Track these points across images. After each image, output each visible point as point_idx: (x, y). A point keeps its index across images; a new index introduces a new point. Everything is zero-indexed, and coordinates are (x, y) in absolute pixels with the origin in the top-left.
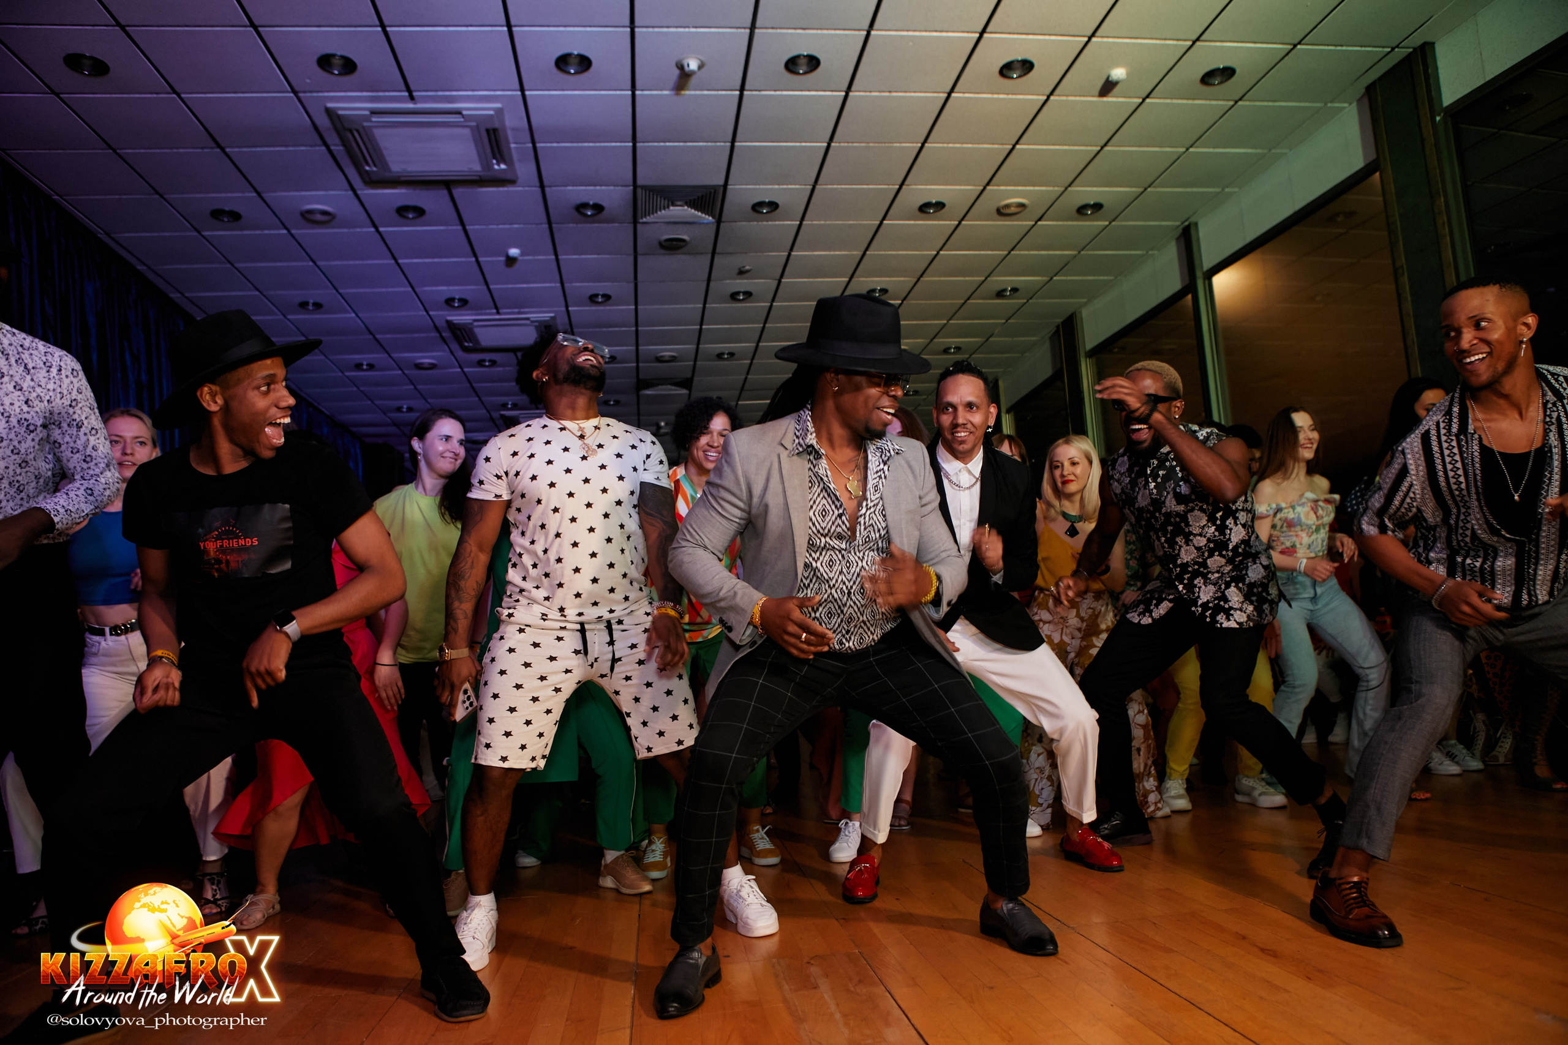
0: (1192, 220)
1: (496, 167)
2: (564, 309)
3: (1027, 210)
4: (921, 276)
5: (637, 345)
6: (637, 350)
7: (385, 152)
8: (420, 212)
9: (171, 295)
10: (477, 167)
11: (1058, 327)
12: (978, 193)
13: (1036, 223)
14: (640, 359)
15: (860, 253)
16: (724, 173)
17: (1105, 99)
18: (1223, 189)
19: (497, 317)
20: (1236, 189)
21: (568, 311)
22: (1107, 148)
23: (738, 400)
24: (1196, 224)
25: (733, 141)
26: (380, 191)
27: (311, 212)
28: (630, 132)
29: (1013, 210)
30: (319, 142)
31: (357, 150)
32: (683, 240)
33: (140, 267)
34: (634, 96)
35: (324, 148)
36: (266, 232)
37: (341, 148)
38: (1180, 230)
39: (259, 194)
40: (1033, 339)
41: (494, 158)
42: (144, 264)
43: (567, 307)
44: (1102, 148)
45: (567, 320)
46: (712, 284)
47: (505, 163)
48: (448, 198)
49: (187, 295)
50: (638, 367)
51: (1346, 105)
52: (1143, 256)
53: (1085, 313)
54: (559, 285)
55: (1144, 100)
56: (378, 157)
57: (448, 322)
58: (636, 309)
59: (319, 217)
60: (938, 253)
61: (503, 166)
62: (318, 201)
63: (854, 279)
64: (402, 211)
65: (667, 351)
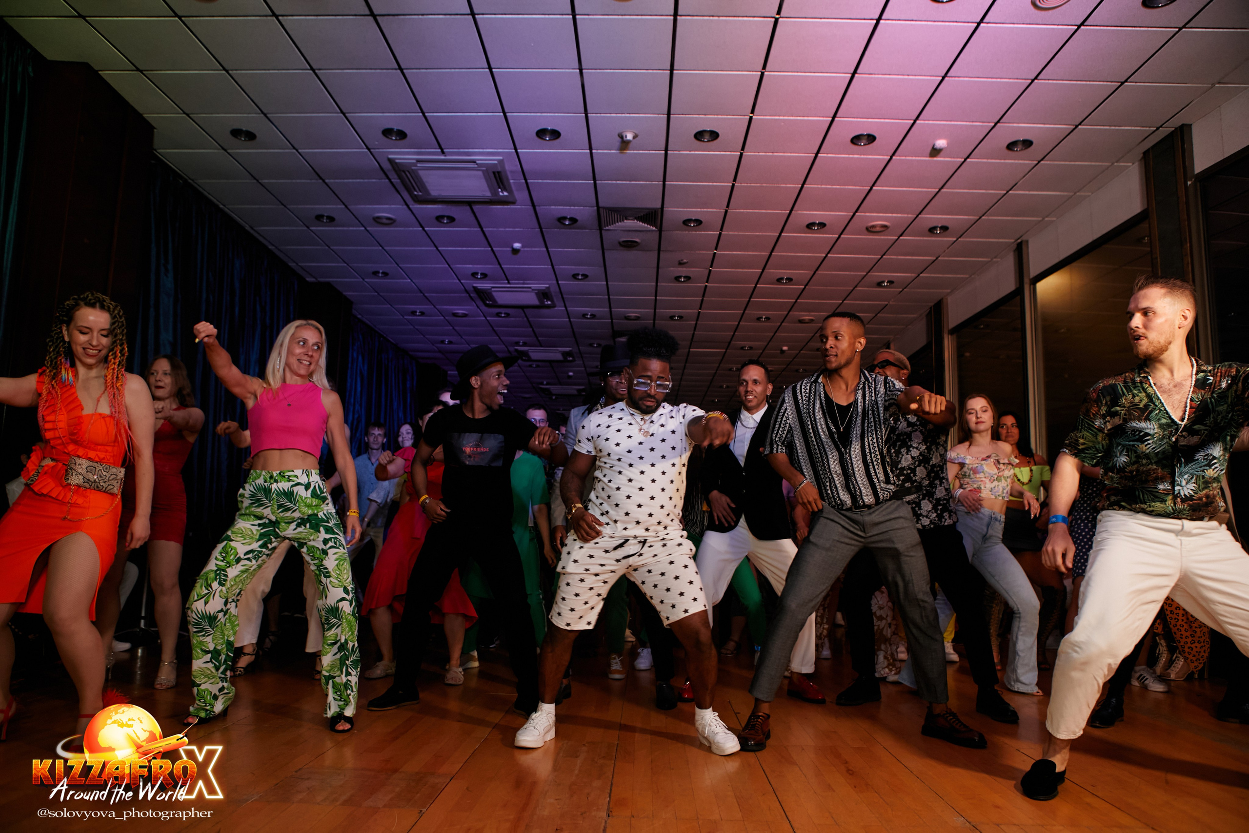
0: (1024, 238)
1: (501, 194)
2: (555, 282)
3: (889, 230)
4: (817, 270)
5: (610, 308)
6: (611, 311)
7: (427, 185)
8: (452, 219)
9: (290, 264)
10: (488, 194)
11: (931, 308)
12: (850, 217)
13: (899, 238)
14: (613, 317)
15: (767, 254)
16: (661, 201)
17: (935, 159)
18: (1043, 219)
19: (509, 286)
20: (1054, 219)
21: (558, 284)
22: (943, 190)
23: (690, 348)
24: (1027, 242)
25: (664, 181)
26: (425, 206)
27: (379, 218)
28: (591, 174)
29: (878, 229)
30: (384, 176)
31: (407, 181)
32: (636, 242)
33: (270, 247)
34: (591, 153)
35: (387, 180)
36: (351, 228)
37: (399, 181)
38: (1014, 246)
39: (346, 206)
40: (912, 316)
41: (499, 188)
42: (273, 245)
43: (557, 281)
44: (940, 190)
45: (558, 290)
46: (660, 270)
47: (507, 191)
48: (470, 211)
49: (300, 264)
50: (612, 322)
51: (1130, 164)
52: (988, 262)
53: (950, 300)
54: (550, 267)
55: (965, 160)
56: (422, 186)
57: (474, 287)
58: (607, 284)
59: (385, 221)
60: (827, 255)
61: (506, 194)
62: (384, 211)
63: (766, 271)
64: (439, 218)
65: (633, 313)
